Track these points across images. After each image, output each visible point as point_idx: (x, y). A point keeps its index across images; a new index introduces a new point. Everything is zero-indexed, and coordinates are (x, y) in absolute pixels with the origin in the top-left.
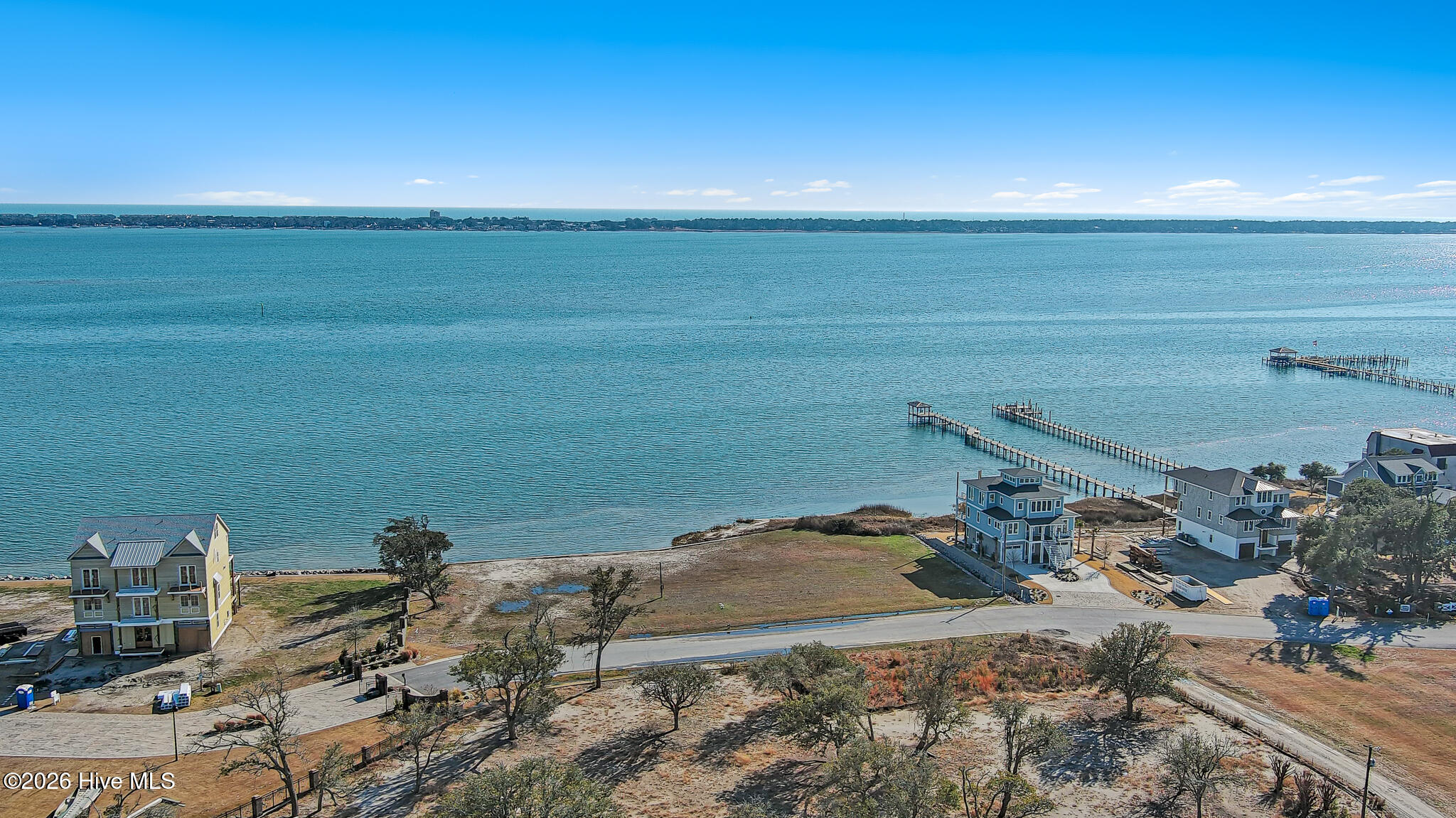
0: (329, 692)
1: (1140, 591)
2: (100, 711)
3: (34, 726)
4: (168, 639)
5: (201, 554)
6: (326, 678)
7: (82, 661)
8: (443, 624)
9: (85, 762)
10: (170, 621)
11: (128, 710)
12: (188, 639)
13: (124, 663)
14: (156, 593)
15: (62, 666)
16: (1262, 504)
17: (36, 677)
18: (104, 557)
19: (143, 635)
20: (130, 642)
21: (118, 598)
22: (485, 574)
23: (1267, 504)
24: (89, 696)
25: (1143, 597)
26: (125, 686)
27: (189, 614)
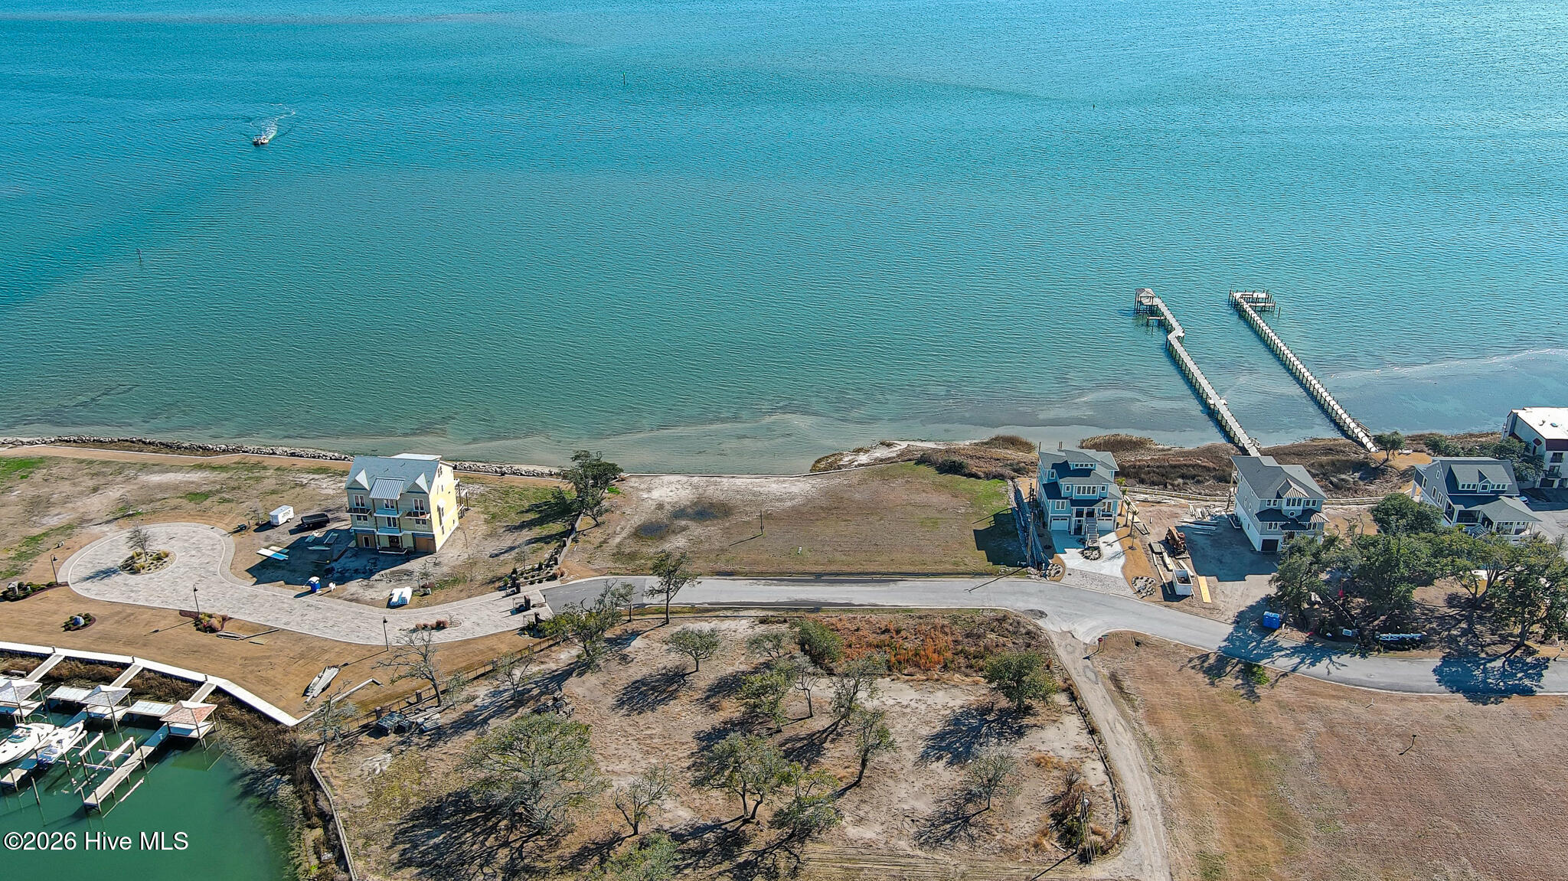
0: (495, 603)
1: (1142, 578)
2: (357, 601)
3: (318, 608)
4: (408, 543)
5: (425, 493)
6: (500, 589)
7: (357, 552)
8: (597, 544)
9: (338, 644)
10: (410, 533)
11: (372, 603)
12: (422, 544)
13: (382, 558)
14: (398, 516)
15: (344, 556)
16: (1291, 507)
17: (327, 564)
18: (366, 489)
19: (394, 541)
20: (386, 543)
21: (376, 517)
22: (649, 490)
23: (1296, 507)
24: (354, 587)
25: (1140, 584)
26: (376, 580)
27: (420, 529)
